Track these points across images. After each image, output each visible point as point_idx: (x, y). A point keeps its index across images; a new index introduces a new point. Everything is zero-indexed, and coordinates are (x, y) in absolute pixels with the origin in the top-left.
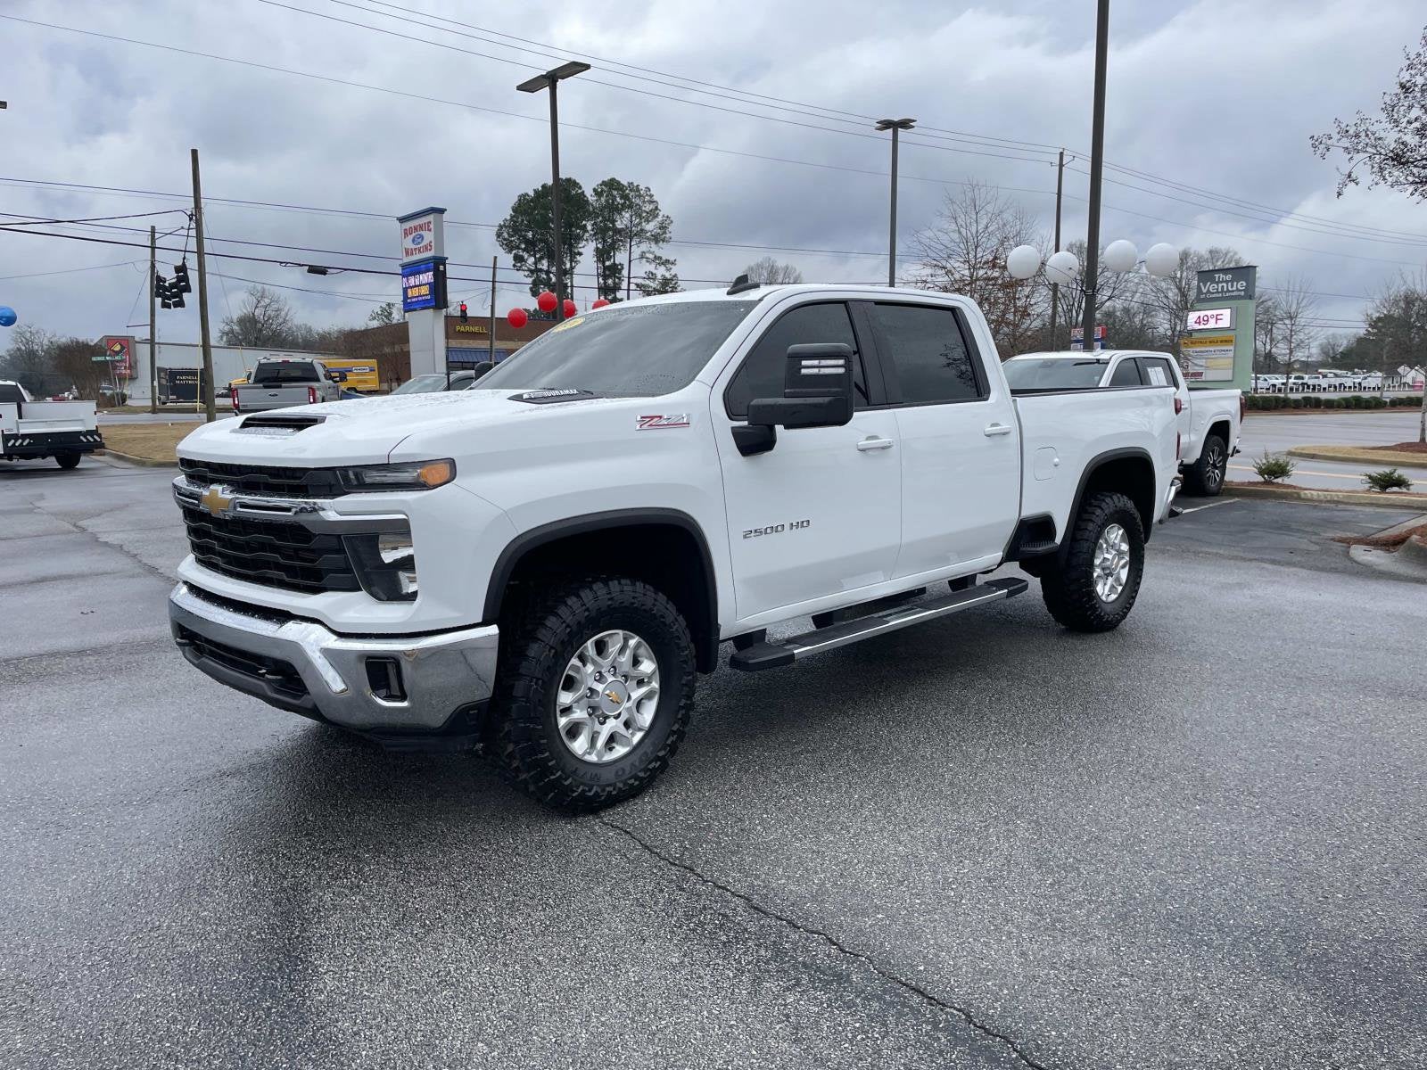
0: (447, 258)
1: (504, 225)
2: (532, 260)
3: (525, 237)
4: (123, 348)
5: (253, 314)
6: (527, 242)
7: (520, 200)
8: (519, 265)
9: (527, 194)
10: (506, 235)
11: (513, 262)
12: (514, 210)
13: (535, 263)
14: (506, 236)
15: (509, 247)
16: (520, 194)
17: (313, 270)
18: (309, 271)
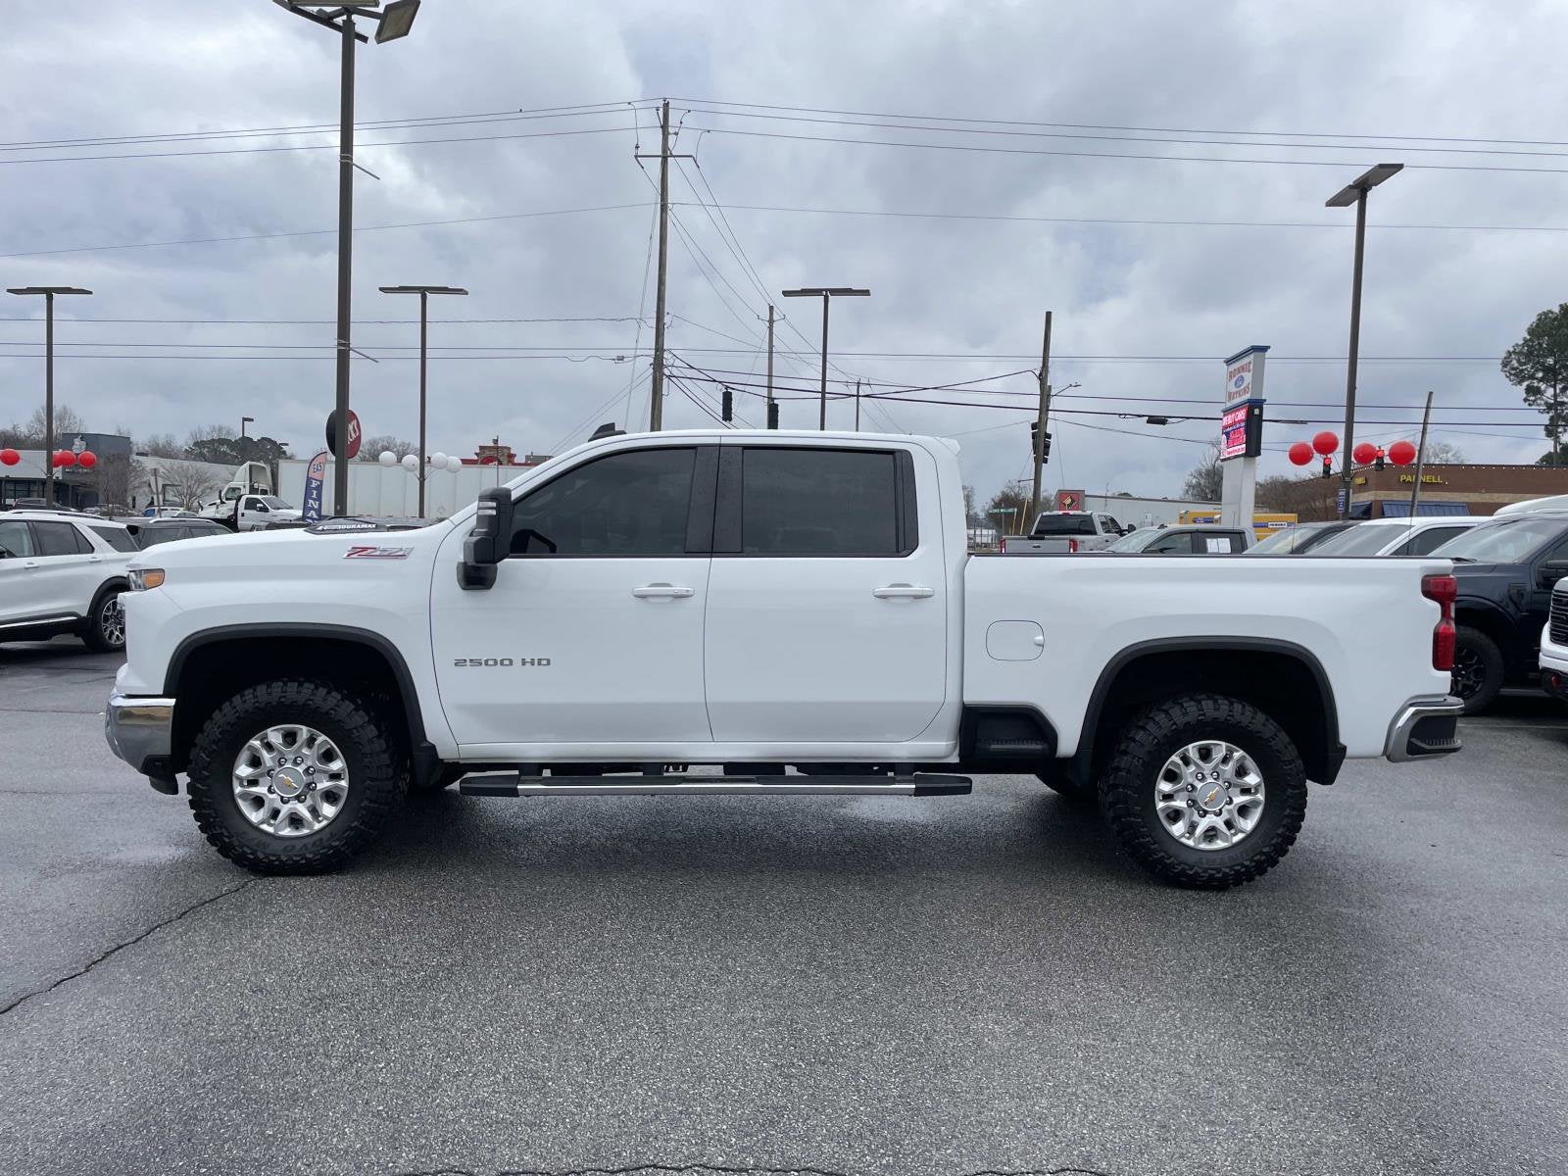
0: (1265, 400)
1: (1514, 352)
2: (1550, 391)
3: (1543, 365)
4: (1073, 501)
5: (1214, 466)
6: (1547, 370)
7: (1539, 320)
8: (1532, 398)
9: (1551, 312)
10: (1515, 363)
11: (1525, 395)
12: (1531, 331)
13: (1555, 396)
14: (1516, 365)
15: (1518, 376)
16: (1540, 312)
17: (1153, 420)
18: (1148, 422)
